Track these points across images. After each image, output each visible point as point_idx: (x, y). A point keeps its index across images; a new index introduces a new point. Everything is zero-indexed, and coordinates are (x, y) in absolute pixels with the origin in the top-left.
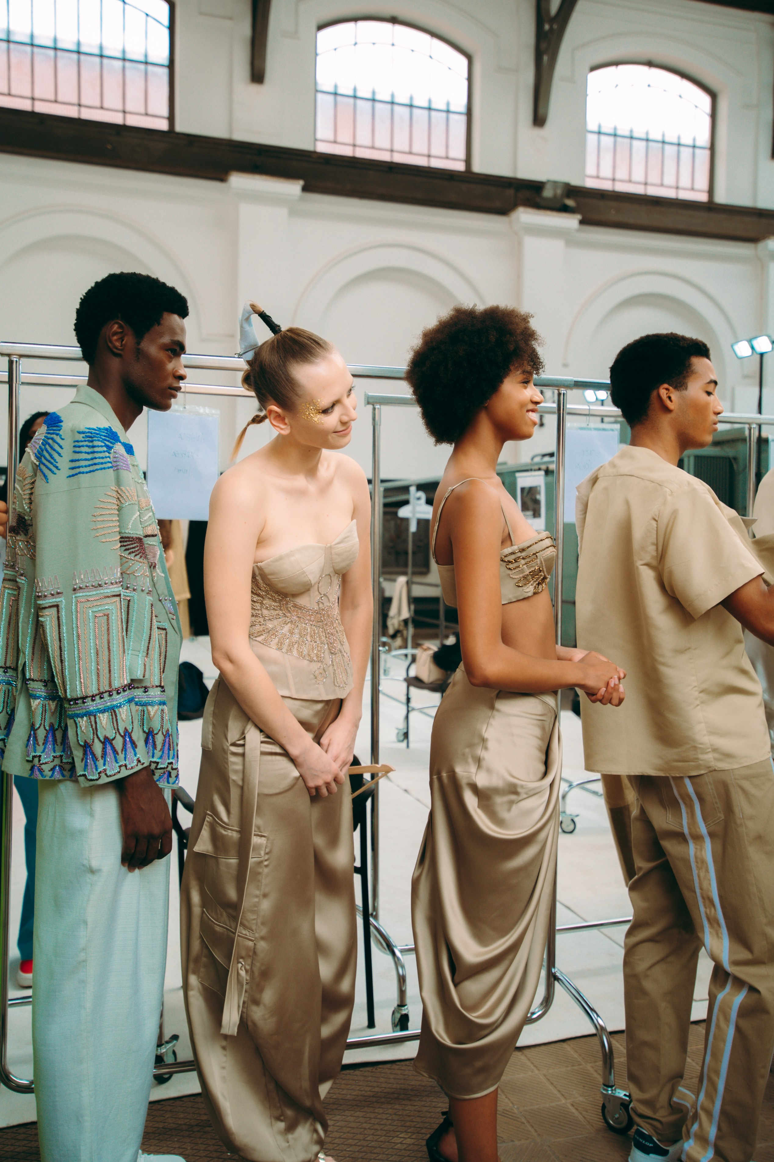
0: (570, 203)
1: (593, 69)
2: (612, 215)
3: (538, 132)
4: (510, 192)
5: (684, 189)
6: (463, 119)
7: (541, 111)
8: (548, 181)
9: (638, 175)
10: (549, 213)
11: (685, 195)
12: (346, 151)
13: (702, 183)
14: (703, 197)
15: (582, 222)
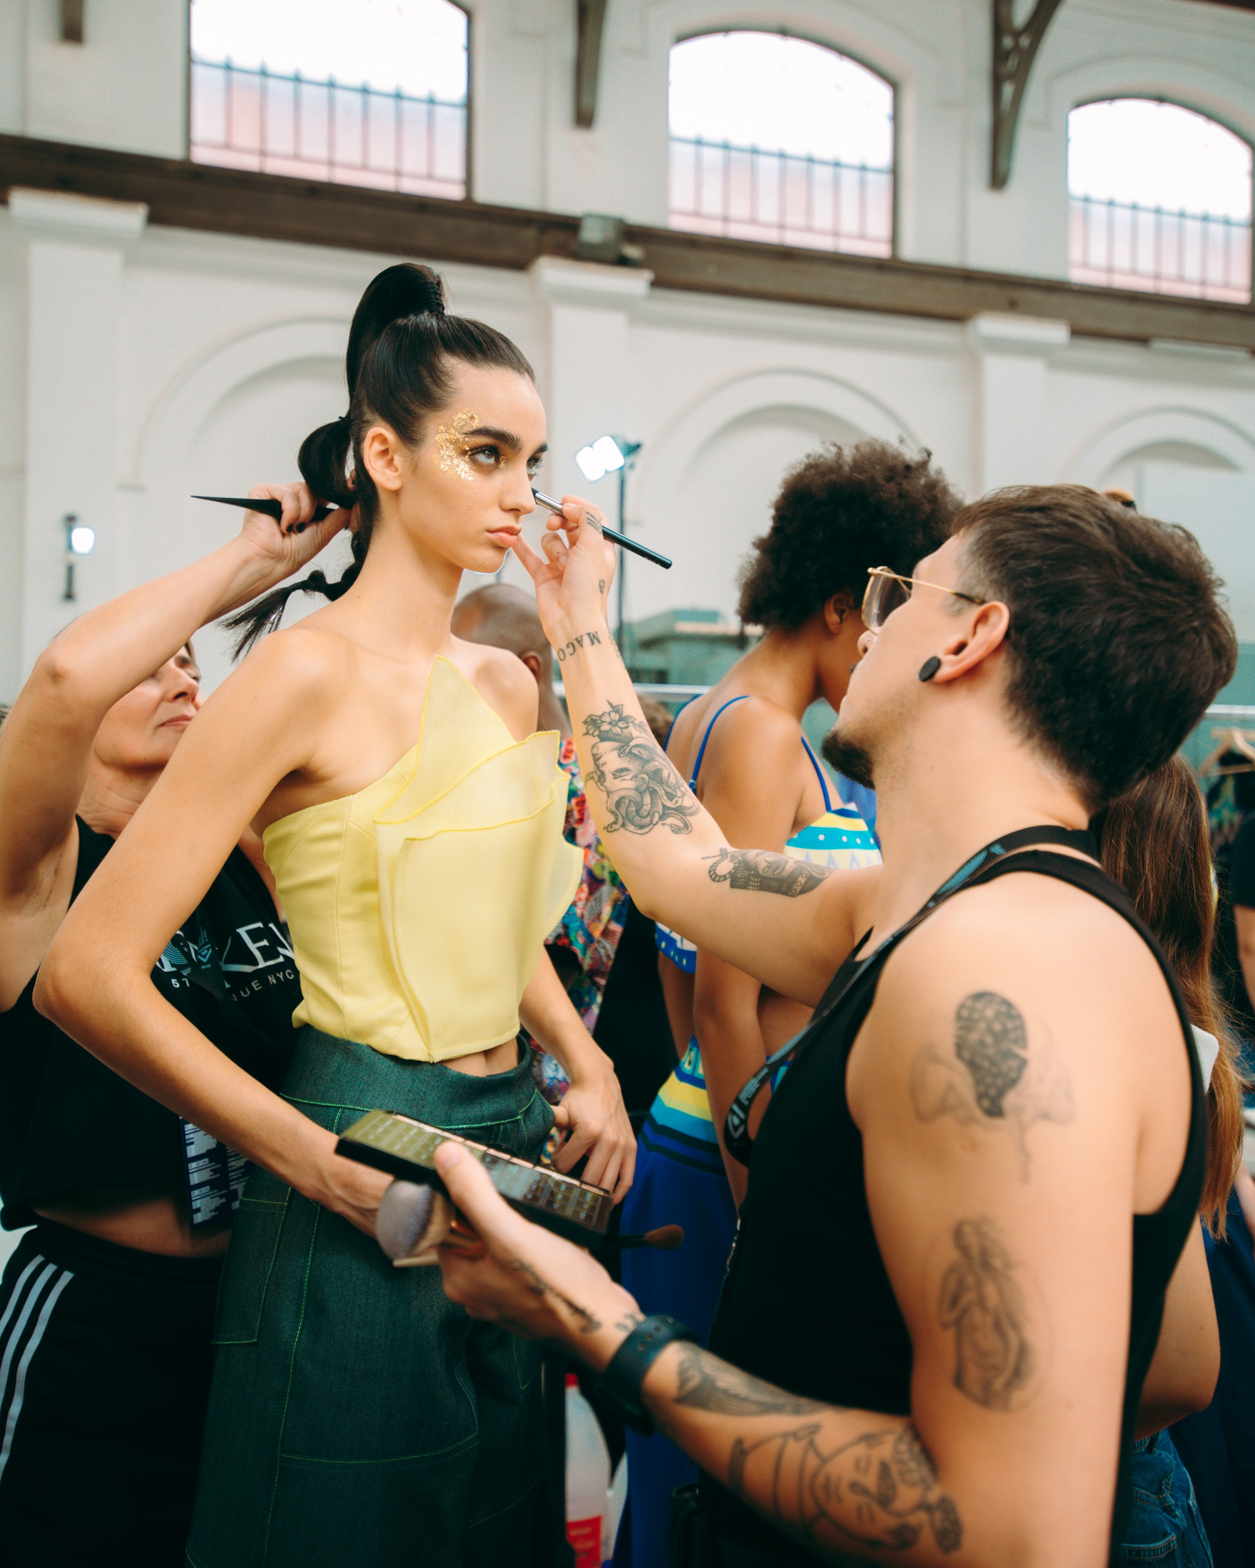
0: (633, 252)
1: (682, 38)
2: (712, 275)
3: (581, 137)
4: (530, 234)
5: (849, 237)
6: (459, 115)
7: (586, 101)
8: (589, 216)
9: (768, 212)
10: (594, 267)
11: (849, 246)
12: (249, 163)
13: (880, 226)
14: (882, 251)
15: (656, 284)
